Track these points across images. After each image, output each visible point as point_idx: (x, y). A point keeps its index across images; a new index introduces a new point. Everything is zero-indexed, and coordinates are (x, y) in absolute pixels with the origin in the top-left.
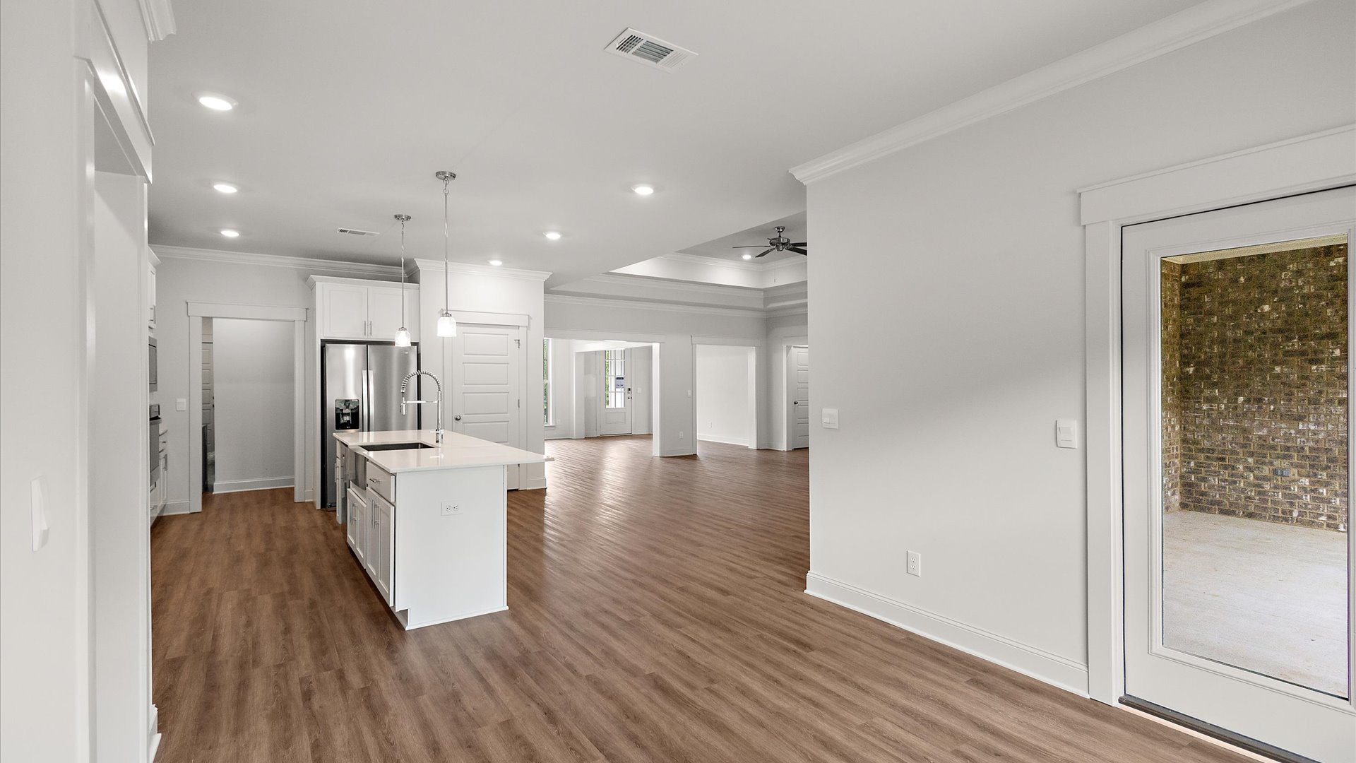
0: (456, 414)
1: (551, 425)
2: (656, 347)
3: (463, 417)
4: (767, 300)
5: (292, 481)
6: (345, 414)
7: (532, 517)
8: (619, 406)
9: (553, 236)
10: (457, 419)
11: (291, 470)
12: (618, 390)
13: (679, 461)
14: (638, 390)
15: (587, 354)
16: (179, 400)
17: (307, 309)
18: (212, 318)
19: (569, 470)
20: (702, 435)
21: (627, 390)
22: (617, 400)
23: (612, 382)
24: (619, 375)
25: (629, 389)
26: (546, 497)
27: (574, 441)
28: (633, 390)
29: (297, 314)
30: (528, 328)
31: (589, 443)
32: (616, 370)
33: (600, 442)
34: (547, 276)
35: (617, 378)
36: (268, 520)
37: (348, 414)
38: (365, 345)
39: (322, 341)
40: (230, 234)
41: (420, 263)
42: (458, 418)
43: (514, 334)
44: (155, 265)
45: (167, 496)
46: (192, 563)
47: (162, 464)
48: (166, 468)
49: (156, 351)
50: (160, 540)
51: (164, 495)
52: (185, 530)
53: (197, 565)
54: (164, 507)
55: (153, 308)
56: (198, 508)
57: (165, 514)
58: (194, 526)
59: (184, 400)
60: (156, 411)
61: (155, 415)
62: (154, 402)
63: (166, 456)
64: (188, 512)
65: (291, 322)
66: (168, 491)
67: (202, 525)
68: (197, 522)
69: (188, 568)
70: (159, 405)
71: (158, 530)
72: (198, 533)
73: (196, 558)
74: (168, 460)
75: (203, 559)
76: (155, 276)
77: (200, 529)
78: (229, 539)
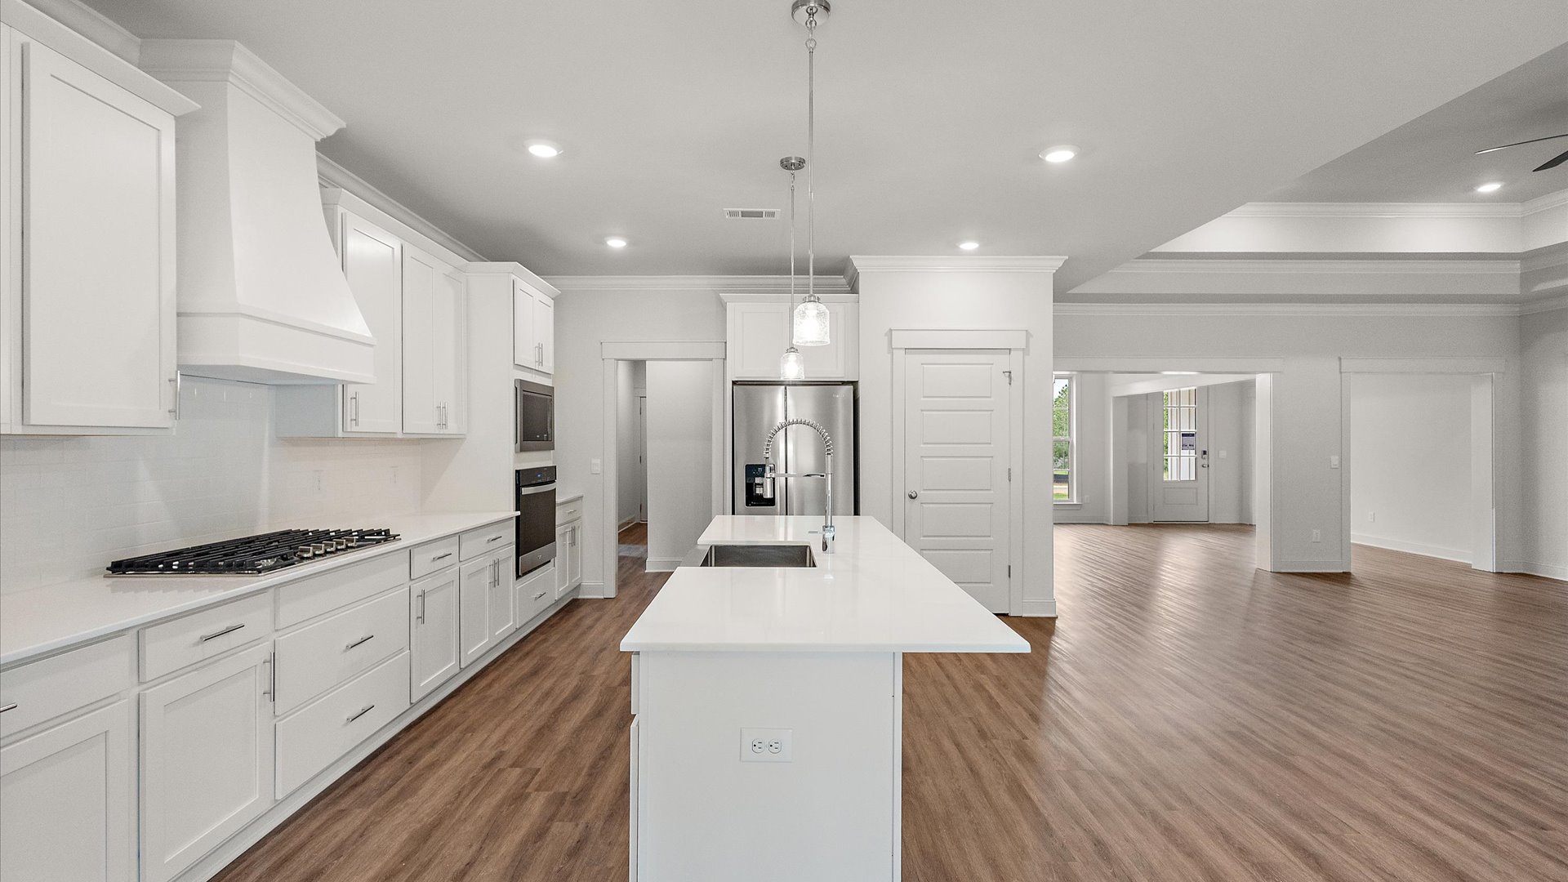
0: (910, 490)
1: (1075, 503)
2: (1263, 382)
3: (921, 493)
4: (1526, 279)
6: (758, 484)
7: (1022, 685)
8: (1184, 477)
9: (1060, 156)
10: (911, 497)
12: (1185, 453)
13: (1316, 585)
14: (1222, 454)
15: (1133, 400)
16: (594, 461)
17: (725, 342)
19: (1100, 584)
20: (1360, 535)
21: (1200, 453)
22: (1180, 466)
23: (1174, 442)
24: (1185, 430)
25: (1205, 453)
26: (1055, 638)
27: (1111, 528)
28: (1211, 453)
29: (717, 350)
30: (1025, 351)
31: (1135, 532)
32: (1179, 422)
33: (1154, 532)
34: (1057, 262)
35: (1183, 435)
37: (762, 485)
38: (784, 388)
39: (734, 383)
40: (617, 244)
41: (858, 262)
42: (913, 495)
43: (1002, 362)
44: (553, 297)
45: (581, 577)
46: (531, 689)
47: (565, 540)
48: (573, 543)
49: (552, 401)
50: (542, 637)
51: (571, 578)
52: (577, 625)
53: (531, 695)
54: (578, 588)
55: (540, 347)
56: (611, 593)
57: (580, 597)
58: (588, 622)
59: (598, 461)
60: (548, 475)
61: (543, 480)
62: (550, 464)
63: (574, 530)
64: (602, 597)
65: (711, 360)
66: (581, 571)
67: (597, 620)
68: (597, 615)
69: (519, 698)
70: (555, 467)
71: (554, 621)
72: (584, 633)
73: (543, 680)
74: (578, 534)
75: (547, 685)
76: (552, 310)
77: (591, 627)
78: (602, 650)
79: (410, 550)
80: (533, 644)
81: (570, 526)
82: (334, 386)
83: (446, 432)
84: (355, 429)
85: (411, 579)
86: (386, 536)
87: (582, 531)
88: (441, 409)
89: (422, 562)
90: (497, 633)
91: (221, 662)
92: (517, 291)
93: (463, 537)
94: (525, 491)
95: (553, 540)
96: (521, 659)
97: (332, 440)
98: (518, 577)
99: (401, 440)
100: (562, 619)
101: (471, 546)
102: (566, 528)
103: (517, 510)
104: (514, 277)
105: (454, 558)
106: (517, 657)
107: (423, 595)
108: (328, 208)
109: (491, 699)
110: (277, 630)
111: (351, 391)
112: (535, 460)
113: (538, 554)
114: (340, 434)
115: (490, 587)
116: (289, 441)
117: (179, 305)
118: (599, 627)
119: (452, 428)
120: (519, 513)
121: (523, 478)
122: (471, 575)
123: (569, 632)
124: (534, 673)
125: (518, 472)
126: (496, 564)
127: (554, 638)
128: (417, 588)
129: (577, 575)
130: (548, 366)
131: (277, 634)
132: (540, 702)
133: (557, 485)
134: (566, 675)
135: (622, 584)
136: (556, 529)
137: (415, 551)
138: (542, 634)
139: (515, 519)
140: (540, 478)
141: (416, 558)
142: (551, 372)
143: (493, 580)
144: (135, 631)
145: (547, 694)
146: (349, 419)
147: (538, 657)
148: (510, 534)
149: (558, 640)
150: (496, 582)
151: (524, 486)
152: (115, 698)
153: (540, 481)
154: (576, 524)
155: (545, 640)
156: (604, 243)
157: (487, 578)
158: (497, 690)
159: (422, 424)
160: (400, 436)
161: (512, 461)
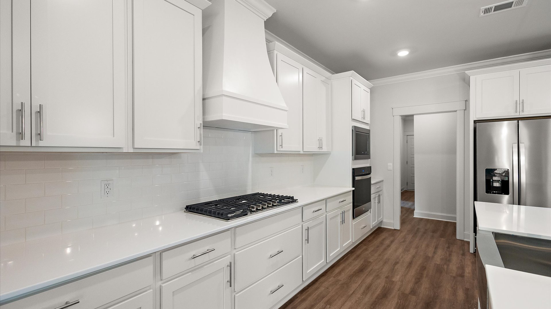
5: (455, 218)
6: (495, 181)
11: (454, 211)
16: (389, 164)
17: (466, 101)
18: (413, 116)
29: (459, 106)
36: (431, 249)
37: (498, 181)
38: (516, 121)
39: (475, 122)
44: (370, 88)
45: (383, 217)
46: (360, 282)
47: (375, 200)
48: (379, 202)
49: (369, 136)
50: (364, 247)
51: (379, 217)
52: (382, 243)
53: (360, 286)
54: (381, 222)
55: (364, 111)
56: (398, 227)
57: (382, 226)
58: (387, 242)
59: (391, 164)
60: (368, 171)
61: (365, 173)
62: (368, 165)
63: (379, 196)
64: (393, 228)
65: (456, 111)
66: (383, 214)
67: (392, 242)
68: (392, 238)
69: (354, 286)
70: (371, 167)
71: (371, 238)
72: (385, 249)
73: (366, 277)
74: (381, 197)
75: (369, 280)
76: (369, 94)
77: (389, 246)
78: (396, 263)
79: (302, 207)
80: (361, 251)
81: (378, 194)
82: (273, 130)
83: (322, 151)
84: (281, 149)
85: (303, 221)
86: (291, 200)
87: (383, 197)
88: (320, 140)
89: (308, 213)
90: (344, 246)
91: (205, 267)
92: (353, 85)
93: (328, 200)
94: (357, 178)
95: (370, 201)
96: (355, 259)
97: (272, 155)
98: (354, 218)
99: (302, 154)
100: (374, 238)
101: (331, 205)
102: (376, 195)
103: (353, 187)
104: (351, 78)
105: (323, 210)
106: (353, 257)
107: (308, 229)
108: (270, 52)
109: (340, 283)
110: (235, 249)
111: (280, 131)
112: (362, 164)
113: (363, 207)
114: (276, 152)
115: (340, 224)
116: (259, 155)
117: (203, 95)
118: (393, 246)
119: (325, 149)
120: (354, 189)
121: (355, 172)
122: (331, 219)
123: (378, 247)
124: (361, 270)
125: (353, 169)
126: (343, 213)
127: (371, 249)
128: (305, 226)
129: (381, 217)
130: (368, 120)
131: (235, 251)
132: (365, 293)
133: (372, 175)
134: (378, 277)
135: (403, 222)
136: (371, 195)
137: (304, 208)
138: (365, 245)
139: (352, 192)
140: (364, 172)
141: (305, 211)
142: (369, 122)
143: (342, 220)
144: (159, 253)
145: (368, 288)
146: (279, 145)
147: (363, 260)
148: (350, 199)
149: (373, 251)
150: (343, 221)
151: (357, 176)
152: (148, 288)
153: (364, 173)
154: (380, 193)
155: (366, 250)
156: (396, 54)
157: (339, 219)
158: (343, 277)
159: (312, 147)
160: (302, 152)
161: (351, 164)
